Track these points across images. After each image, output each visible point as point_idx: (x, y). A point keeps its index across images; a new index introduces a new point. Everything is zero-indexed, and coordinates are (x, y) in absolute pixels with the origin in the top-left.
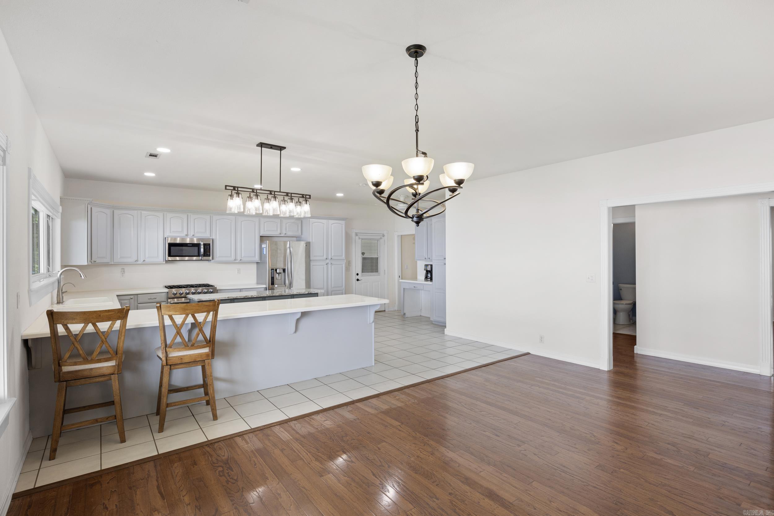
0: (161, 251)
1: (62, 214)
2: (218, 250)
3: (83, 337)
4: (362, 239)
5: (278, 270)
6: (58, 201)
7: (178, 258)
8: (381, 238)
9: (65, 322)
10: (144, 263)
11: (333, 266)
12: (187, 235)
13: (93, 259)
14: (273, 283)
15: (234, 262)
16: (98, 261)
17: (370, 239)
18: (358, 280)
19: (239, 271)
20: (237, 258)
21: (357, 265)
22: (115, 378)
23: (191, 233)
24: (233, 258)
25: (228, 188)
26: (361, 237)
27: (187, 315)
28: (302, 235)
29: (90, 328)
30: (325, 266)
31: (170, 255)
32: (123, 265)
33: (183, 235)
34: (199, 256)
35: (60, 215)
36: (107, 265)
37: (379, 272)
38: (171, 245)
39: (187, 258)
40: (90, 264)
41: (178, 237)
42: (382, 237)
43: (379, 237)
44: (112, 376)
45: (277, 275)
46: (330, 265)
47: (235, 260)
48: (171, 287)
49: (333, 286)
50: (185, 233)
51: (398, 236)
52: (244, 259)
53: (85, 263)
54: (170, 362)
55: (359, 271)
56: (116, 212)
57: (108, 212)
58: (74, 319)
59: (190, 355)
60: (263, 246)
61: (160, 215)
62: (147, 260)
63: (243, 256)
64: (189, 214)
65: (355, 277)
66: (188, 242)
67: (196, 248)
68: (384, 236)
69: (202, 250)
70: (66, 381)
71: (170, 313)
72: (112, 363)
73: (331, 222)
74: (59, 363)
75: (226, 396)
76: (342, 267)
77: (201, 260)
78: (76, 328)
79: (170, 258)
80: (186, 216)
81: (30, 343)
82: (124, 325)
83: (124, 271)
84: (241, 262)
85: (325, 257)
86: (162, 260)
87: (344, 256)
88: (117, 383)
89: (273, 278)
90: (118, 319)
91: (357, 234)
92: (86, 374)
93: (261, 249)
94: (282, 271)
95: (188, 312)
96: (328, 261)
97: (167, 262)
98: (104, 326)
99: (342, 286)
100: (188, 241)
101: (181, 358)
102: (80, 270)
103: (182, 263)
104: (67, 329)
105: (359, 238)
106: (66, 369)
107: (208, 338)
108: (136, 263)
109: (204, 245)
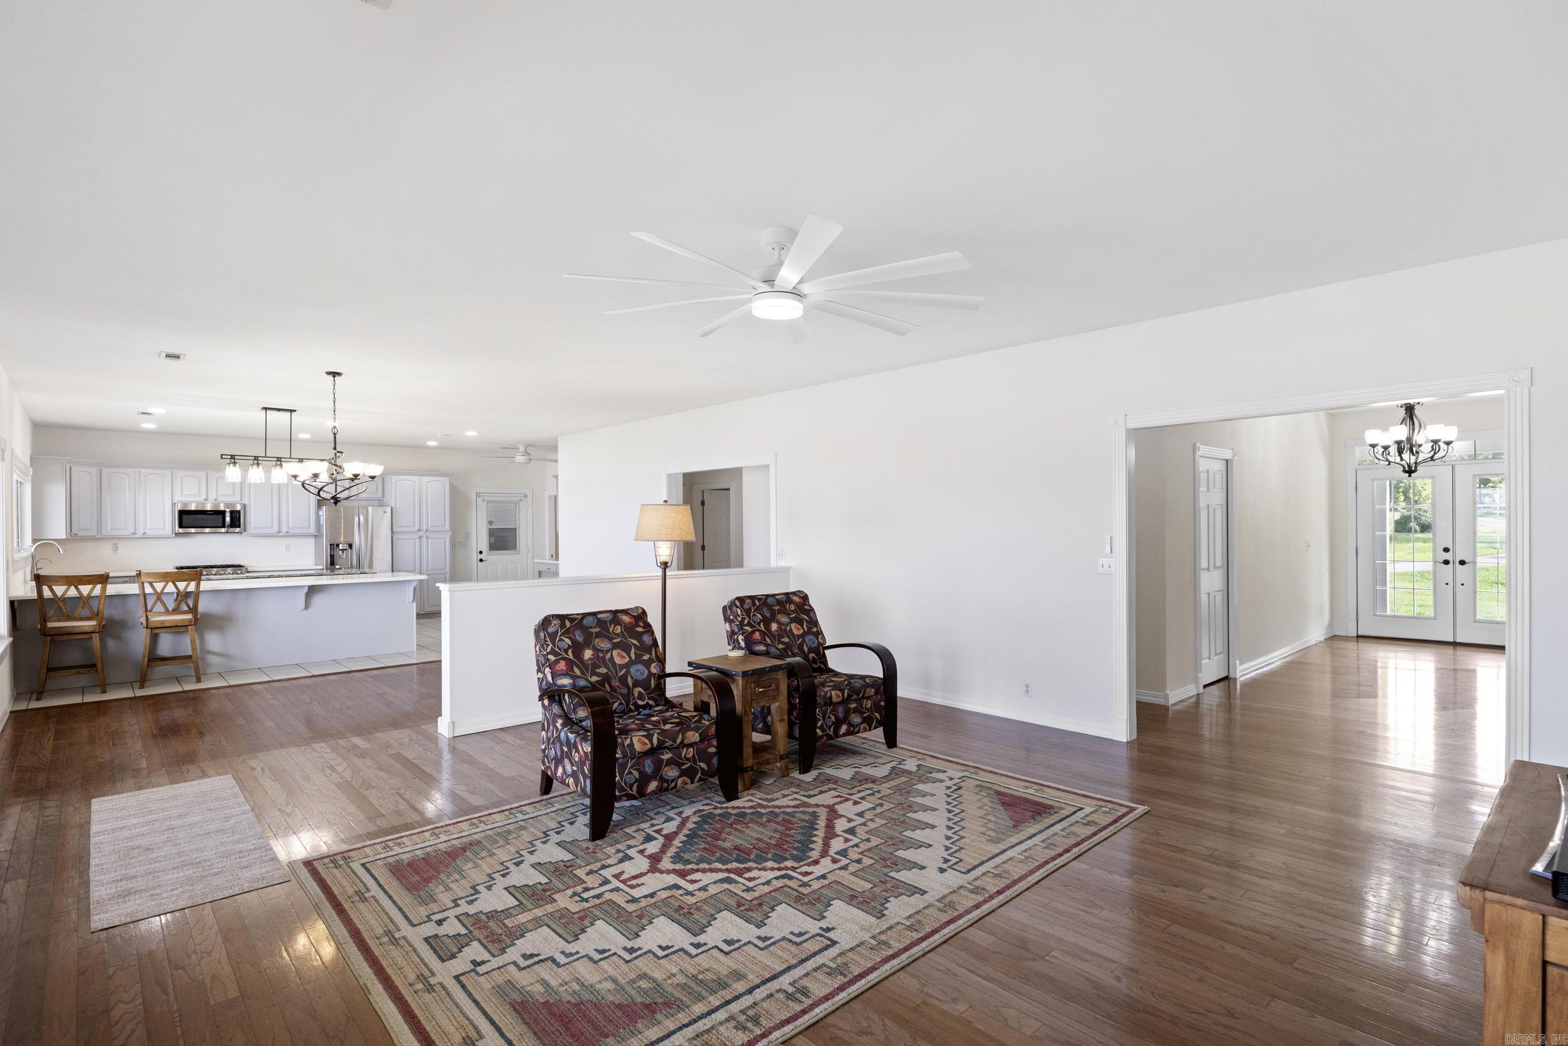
0: (168, 521)
1: (32, 476)
2: (254, 519)
3: (65, 600)
4: (488, 502)
5: (340, 546)
6: (27, 461)
7: (193, 530)
8: (521, 500)
9: (50, 584)
10: (145, 537)
11: (430, 542)
12: (206, 499)
13: (74, 532)
14: (332, 563)
15: (278, 535)
16: (80, 534)
17: (502, 502)
18: (481, 560)
19: (288, 547)
20: (282, 530)
21: (480, 539)
22: (96, 638)
23: (212, 497)
24: (275, 529)
25: (223, 457)
26: (487, 499)
27: (167, 582)
28: (383, 497)
29: (72, 592)
30: (417, 540)
31: (181, 526)
32: (115, 540)
33: (201, 499)
34: (224, 526)
35: (30, 478)
36: (93, 539)
37: (518, 549)
38: (182, 513)
39: (207, 530)
40: (69, 537)
41: (193, 502)
42: (523, 498)
43: (519, 499)
44: (93, 634)
45: (340, 552)
46: (424, 540)
47: (279, 532)
48: (182, 568)
49: (430, 568)
50: (204, 496)
51: (550, 497)
52: (293, 531)
53: (64, 537)
54: (151, 625)
55: (484, 546)
56: (105, 471)
57: (94, 471)
58: (58, 582)
59: (171, 620)
60: (321, 513)
61: (168, 473)
62: (149, 533)
63: (290, 526)
64: (209, 472)
65: (475, 557)
66: (209, 509)
67: (221, 517)
68: (526, 496)
69: (228, 519)
70: (51, 635)
71: (151, 580)
72: (93, 623)
73: (426, 479)
74: (45, 619)
75: (221, 670)
76: (445, 542)
77: (227, 532)
78: (59, 590)
79: (181, 530)
80: (205, 473)
81: (16, 604)
82: (104, 590)
83: (117, 548)
84: (288, 535)
85: (417, 527)
86: (171, 533)
87: (447, 527)
88: (98, 640)
89: (332, 557)
90: (98, 583)
91: (478, 495)
92: (70, 630)
93: (318, 517)
94: (346, 547)
95: (168, 579)
96: (421, 534)
97: (178, 535)
98: (85, 589)
99: (445, 568)
100: (209, 507)
101: (162, 622)
102: (59, 544)
103: (198, 536)
104: (52, 590)
105: (484, 501)
106: (50, 625)
107: (192, 607)
108: (133, 537)
109: (232, 512)
